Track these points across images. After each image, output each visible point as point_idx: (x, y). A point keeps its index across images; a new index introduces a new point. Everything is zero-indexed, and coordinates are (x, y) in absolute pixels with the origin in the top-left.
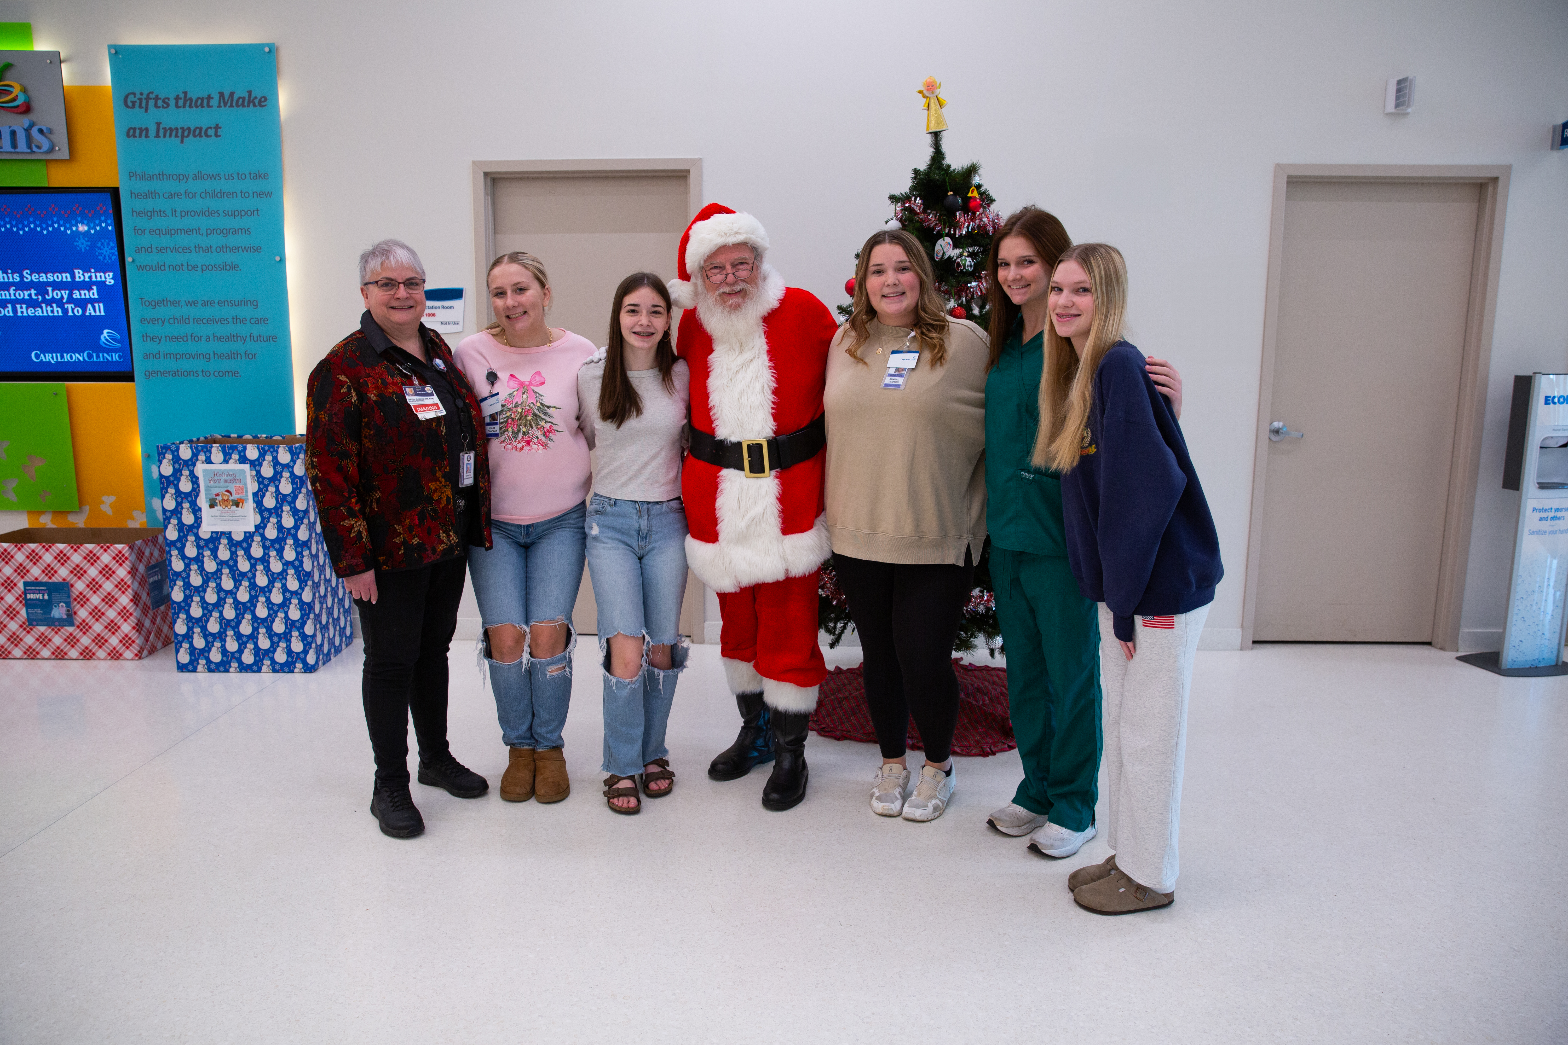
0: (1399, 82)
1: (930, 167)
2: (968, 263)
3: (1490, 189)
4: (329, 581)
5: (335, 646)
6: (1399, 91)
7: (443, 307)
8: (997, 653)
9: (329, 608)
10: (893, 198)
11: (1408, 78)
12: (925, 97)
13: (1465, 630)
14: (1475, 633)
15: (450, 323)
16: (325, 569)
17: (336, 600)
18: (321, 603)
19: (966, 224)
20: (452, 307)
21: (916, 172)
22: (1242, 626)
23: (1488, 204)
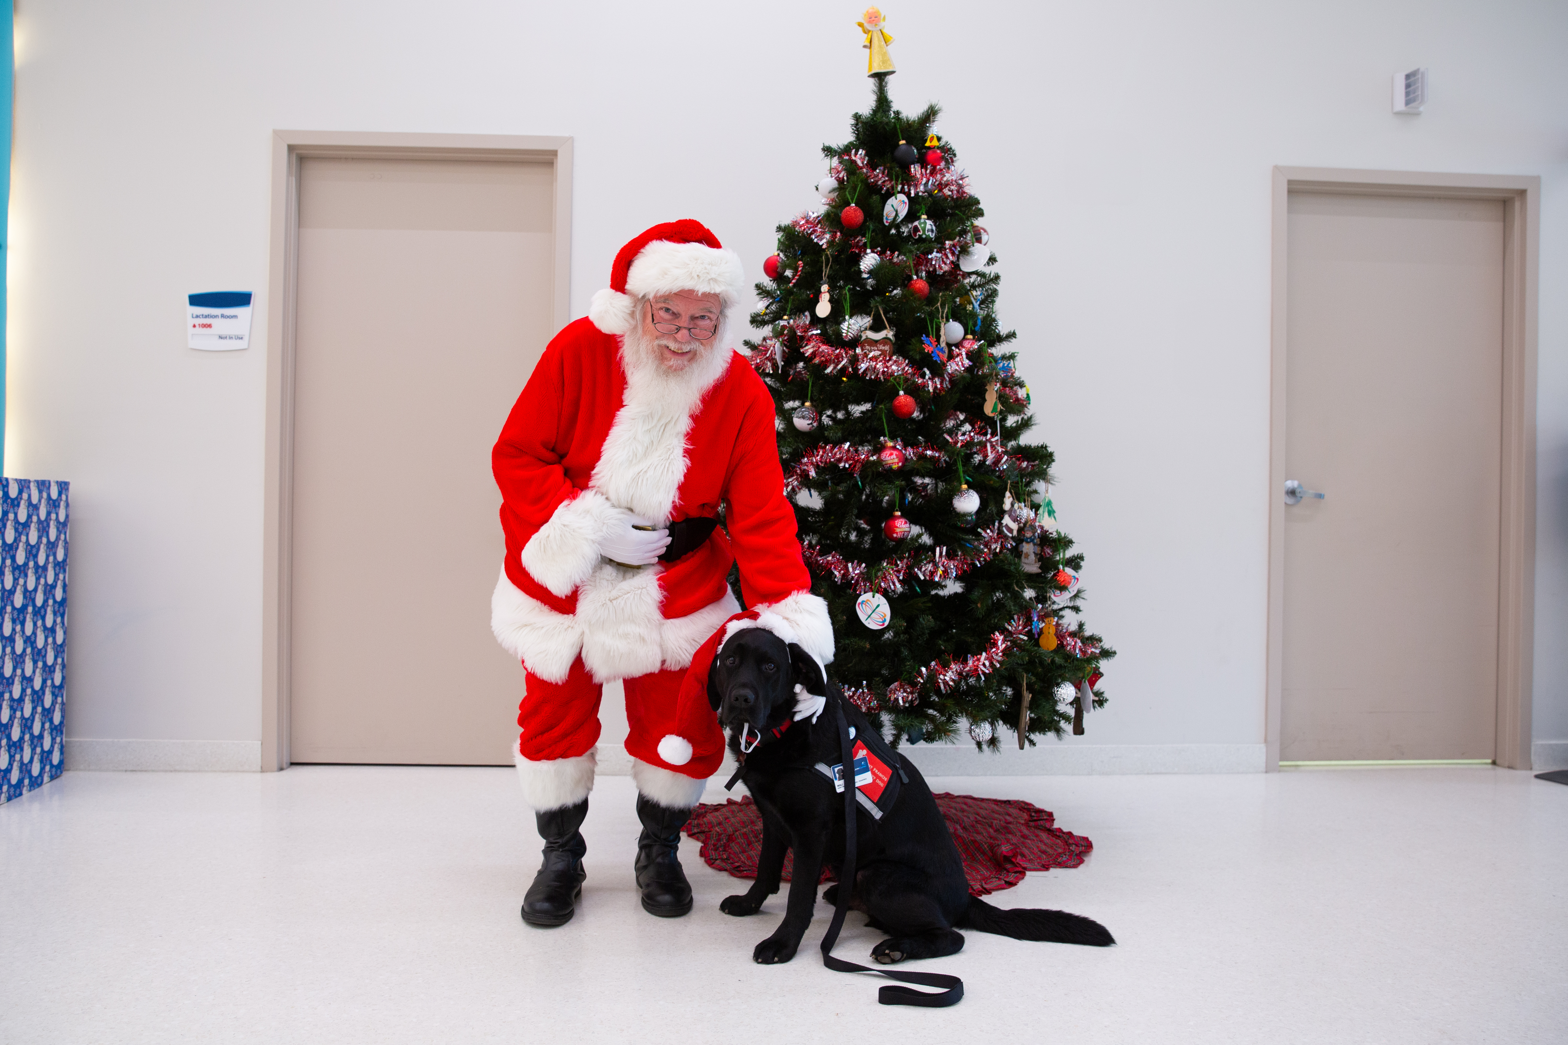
0: (1408, 77)
1: (875, 112)
2: (928, 227)
3: (1517, 205)
4: (30, 680)
5: (31, 777)
6: (1408, 86)
7: (223, 316)
8: (985, 747)
9: (27, 719)
10: (828, 151)
11: (1418, 70)
12: (866, 32)
13: (1538, 742)
14: (1550, 745)
15: (231, 338)
16: (24, 661)
17: (39, 709)
18: (13, 710)
19: (925, 180)
20: (235, 317)
21: (857, 117)
22: (1266, 741)
23: (1516, 223)
